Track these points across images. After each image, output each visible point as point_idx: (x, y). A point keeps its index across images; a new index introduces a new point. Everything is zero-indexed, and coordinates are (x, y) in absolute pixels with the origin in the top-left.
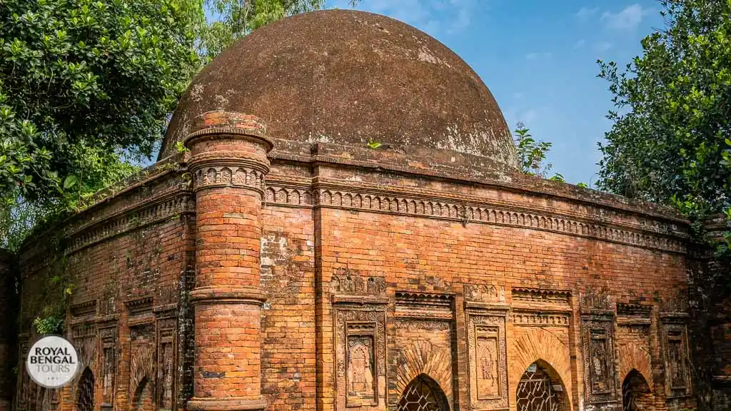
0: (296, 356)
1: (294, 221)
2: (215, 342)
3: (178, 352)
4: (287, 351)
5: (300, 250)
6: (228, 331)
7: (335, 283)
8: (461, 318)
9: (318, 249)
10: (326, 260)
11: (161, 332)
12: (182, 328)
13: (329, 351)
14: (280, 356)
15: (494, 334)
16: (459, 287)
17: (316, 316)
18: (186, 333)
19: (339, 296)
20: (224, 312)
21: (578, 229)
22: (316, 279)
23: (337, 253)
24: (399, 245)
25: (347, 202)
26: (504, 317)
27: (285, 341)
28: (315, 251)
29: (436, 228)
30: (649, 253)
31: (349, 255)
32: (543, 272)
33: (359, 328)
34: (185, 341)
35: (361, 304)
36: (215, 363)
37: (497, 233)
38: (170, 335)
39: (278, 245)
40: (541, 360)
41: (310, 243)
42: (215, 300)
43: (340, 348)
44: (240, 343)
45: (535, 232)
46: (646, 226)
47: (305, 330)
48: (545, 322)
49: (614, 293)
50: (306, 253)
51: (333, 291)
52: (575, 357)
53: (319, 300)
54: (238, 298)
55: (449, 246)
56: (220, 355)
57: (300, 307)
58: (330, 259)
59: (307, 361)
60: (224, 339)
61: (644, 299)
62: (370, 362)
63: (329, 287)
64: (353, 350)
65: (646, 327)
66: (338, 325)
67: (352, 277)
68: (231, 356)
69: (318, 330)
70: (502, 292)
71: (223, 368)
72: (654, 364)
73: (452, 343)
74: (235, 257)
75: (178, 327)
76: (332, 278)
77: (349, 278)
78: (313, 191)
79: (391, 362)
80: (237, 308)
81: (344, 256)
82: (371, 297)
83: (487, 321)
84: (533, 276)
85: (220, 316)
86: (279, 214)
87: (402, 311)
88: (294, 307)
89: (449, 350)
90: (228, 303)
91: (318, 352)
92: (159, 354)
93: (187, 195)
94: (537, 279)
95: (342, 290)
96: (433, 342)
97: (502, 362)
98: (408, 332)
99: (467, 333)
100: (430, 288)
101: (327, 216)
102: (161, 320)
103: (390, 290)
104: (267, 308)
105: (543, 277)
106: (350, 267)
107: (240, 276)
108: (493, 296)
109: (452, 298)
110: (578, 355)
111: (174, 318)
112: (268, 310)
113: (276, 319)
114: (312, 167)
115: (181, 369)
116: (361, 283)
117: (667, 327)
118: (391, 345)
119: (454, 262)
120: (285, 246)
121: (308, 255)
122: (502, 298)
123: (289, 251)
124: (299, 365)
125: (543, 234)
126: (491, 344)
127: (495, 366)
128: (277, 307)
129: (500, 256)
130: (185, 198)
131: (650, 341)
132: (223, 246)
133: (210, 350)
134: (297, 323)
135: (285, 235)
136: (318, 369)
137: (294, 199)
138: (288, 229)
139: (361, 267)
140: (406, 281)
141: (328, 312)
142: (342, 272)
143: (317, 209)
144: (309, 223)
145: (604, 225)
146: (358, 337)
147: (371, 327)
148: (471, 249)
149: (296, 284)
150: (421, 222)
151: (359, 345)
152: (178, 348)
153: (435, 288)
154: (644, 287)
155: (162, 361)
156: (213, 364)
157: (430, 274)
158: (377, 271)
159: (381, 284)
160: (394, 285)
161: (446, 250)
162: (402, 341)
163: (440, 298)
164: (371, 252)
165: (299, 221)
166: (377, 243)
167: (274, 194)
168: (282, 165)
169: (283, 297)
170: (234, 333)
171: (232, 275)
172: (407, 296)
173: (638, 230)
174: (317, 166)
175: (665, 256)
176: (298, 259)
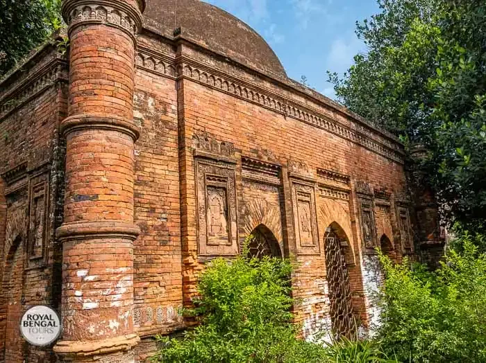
0: (163, 199)
1: (160, 86)
2: (88, 165)
3: (49, 201)
4: (155, 194)
5: (165, 112)
6: (102, 155)
7: (195, 141)
8: (287, 184)
9: (181, 113)
10: (188, 122)
11: (34, 188)
12: (54, 179)
13: (191, 196)
14: (149, 197)
15: (307, 199)
16: (284, 161)
17: (180, 167)
18: (58, 183)
19: (200, 151)
20: (98, 137)
21: (351, 137)
22: (179, 138)
23: (197, 117)
24: (242, 122)
25: (204, 79)
26: (313, 188)
27: (153, 184)
28: (178, 114)
29: (267, 115)
30: (387, 160)
31: (206, 121)
32: (333, 161)
33: (215, 180)
34: (57, 190)
35: (217, 161)
36: (88, 186)
37: (306, 128)
38: (42, 189)
39: (147, 103)
40: (335, 222)
41: (174, 107)
42: (88, 125)
43: (201, 195)
44: (114, 168)
45: (327, 133)
46: (384, 142)
47: (172, 178)
48: (335, 196)
49: (372, 182)
50: (170, 115)
51: (194, 147)
52: (355, 222)
53: (182, 154)
54: (113, 124)
55: (276, 130)
56: (92, 178)
57: (166, 158)
58: (191, 121)
59: (173, 205)
60: (97, 162)
61: (386, 189)
62: (224, 210)
63: (191, 144)
64: (211, 198)
65: (388, 207)
66: (199, 175)
67: (209, 139)
68: (104, 179)
69: (182, 178)
70: (310, 170)
71: (96, 191)
72: (394, 232)
73: (281, 203)
74: (109, 88)
75: (50, 178)
76: (193, 136)
77: (206, 140)
78: (176, 65)
79: (240, 211)
80: (111, 134)
81: (202, 121)
82: (223, 157)
83: (303, 189)
84: (328, 163)
85: (93, 141)
86: (148, 77)
87: (246, 173)
88: (161, 157)
89: (278, 208)
90: (101, 128)
91: (182, 197)
92: (32, 209)
93: (61, 64)
94: (330, 165)
95: (201, 147)
96: (268, 201)
97: (314, 220)
98: (250, 190)
99: (291, 195)
100: (265, 159)
101: (189, 87)
102: (34, 178)
103: (237, 155)
104: (137, 154)
105: (333, 164)
106: (207, 130)
107: (114, 105)
108: (306, 171)
109: (280, 169)
110: (357, 220)
111: (46, 173)
112: (138, 156)
113: (145, 165)
114: (175, 44)
115: (52, 216)
116: (216, 145)
117: (399, 208)
118: (240, 198)
119: (280, 143)
120: (152, 105)
121: (172, 116)
122: (311, 174)
123: (157, 109)
124: (166, 207)
125: (333, 135)
126: (306, 205)
127: (309, 222)
128: (146, 154)
129: (308, 144)
130: (59, 67)
131: (391, 217)
132: (97, 76)
133: (82, 174)
134: (163, 171)
135: (153, 96)
136: (183, 212)
137: (160, 69)
138: (155, 92)
139: (215, 132)
140: (249, 150)
141: (190, 163)
142: (201, 133)
143: (179, 81)
144: (173, 91)
145: (364, 137)
146: (215, 188)
147: (224, 181)
148: (290, 135)
149: (162, 138)
150: (257, 108)
151: (215, 195)
152: (50, 197)
153: (269, 159)
154: (386, 182)
155: (35, 215)
156: (85, 188)
157: (265, 148)
158: (228, 138)
159: (231, 149)
160: (240, 151)
161: (275, 133)
162: (247, 197)
163: (272, 168)
164: (222, 122)
165: (165, 87)
166: (227, 117)
167: (144, 60)
168: (151, 38)
169: (151, 147)
170: (108, 158)
171: (107, 104)
172: (249, 162)
173: (381, 144)
174: (180, 45)
175: (394, 164)
176: (164, 118)
